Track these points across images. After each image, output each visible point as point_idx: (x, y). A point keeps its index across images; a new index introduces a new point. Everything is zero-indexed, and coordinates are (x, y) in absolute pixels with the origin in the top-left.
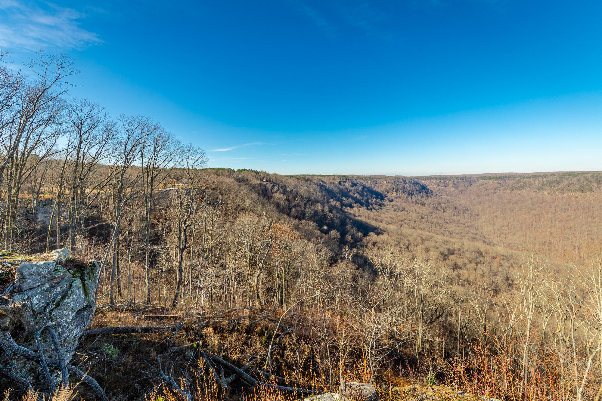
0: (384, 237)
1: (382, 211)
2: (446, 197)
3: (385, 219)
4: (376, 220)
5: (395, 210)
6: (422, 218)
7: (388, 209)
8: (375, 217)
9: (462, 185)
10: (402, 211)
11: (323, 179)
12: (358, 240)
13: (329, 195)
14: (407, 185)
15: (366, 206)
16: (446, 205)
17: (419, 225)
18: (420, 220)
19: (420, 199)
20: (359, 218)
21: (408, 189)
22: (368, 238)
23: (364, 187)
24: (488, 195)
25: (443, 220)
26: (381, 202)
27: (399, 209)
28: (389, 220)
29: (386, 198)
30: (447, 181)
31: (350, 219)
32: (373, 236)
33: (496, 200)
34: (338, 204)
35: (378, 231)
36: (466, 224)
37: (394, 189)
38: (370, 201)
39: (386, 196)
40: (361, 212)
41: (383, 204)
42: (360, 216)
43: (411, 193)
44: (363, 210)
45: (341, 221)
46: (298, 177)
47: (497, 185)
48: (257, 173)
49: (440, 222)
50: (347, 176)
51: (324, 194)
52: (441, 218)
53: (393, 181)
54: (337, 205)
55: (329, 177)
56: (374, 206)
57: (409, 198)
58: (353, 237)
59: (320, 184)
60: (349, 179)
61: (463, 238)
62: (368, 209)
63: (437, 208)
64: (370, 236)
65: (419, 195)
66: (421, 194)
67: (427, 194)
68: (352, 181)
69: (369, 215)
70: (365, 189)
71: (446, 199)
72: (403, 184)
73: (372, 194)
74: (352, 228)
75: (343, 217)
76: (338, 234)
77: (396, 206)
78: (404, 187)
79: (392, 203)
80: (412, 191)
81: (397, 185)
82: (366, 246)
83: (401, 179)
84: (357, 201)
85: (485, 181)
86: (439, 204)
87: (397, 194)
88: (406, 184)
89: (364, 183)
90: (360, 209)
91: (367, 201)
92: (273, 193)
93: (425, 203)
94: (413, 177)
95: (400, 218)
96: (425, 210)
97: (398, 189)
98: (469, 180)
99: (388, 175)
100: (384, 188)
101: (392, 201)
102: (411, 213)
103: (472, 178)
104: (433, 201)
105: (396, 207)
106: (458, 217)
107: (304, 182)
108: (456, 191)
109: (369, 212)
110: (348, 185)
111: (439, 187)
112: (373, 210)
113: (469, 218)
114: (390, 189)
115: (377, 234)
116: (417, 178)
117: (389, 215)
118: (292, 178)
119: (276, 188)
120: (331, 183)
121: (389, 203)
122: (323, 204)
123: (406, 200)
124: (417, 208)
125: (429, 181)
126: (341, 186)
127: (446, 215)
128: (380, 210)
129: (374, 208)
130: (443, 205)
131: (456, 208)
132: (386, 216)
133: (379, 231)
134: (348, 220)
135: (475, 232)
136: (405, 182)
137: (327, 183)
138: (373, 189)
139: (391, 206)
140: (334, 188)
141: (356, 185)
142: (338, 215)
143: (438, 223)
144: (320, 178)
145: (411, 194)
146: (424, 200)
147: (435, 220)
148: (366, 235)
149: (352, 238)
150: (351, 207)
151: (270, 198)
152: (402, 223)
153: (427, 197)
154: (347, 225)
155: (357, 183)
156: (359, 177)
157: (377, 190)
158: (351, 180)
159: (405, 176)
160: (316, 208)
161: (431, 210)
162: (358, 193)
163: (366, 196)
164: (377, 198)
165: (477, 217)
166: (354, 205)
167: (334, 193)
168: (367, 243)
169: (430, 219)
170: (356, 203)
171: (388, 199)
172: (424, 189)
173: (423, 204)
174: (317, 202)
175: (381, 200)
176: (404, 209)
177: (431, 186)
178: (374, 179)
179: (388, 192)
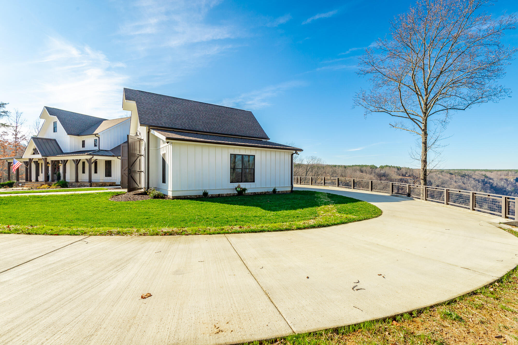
11: (488, 174)
46: (451, 172)
48: (399, 169)
55: (499, 173)
59: (483, 181)
107: (459, 177)
118: (443, 173)
120: (502, 179)
137: (495, 179)
140: (505, 185)
144: (484, 173)
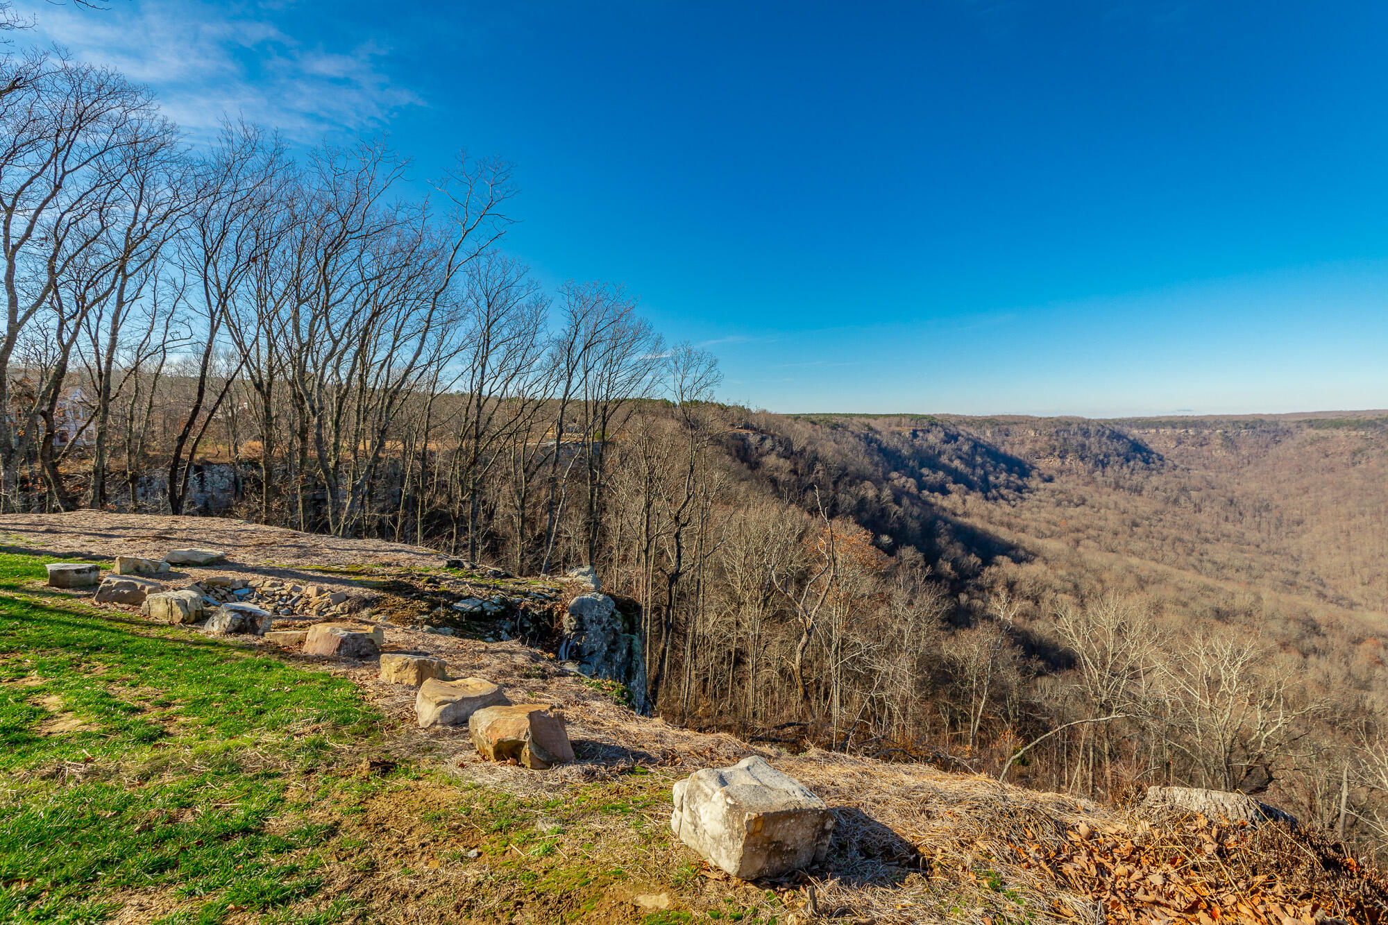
0: (1035, 569)
1: (1025, 504)
2: (1203, 472)
3: (1033, 524)
4: (1009, 526)
5: (1059, 504)
6: (1135, 524)
7: (1040, 501)
8: (1006, 519)
9: (1252, 441)
10: (1077, 506)
12: (967, 573)
13: (889, 462)
14: (1092, 440)
15: (981, 490)
16: (1203, 494)
17: (1127, 543)
18: (1129, 532)
19: (1127, 476)
20: (966, 520)
21: (1095, 450)
22: (994, 569)
23: (976, 445)
24: (1332, 470)
25: (1195, 533)
26: (1020, 482)
27: (1070, 502)
28: (1043, 527)
29: (1034, 473)
30: (1206, 432)
31: (946, 522)
32: (1006, 567)
33: (1358, 483)
34: (911, 484)
35: (1020, 556)
36: (1264, 547)
37: (1054, 450)
38: (991, 478)
39: (1034, 468)
40: (968, 505)
41: (1026, 487)
42: (966, 514)
43: (1102, 461)
44: (974, 501)
45: (921, 525)
47: (1361, 444)
49: (1186, 537)
50: (933, 418)
51: (876, 458)
52: (1188, 526)
53: (1053, 430)
54: (908, 485)
56: (1004, 491)
57: (1098, 474)
58: (955, 564)
60: (937, 425)
61: (1257, 581)
62: (987, 499)
63: (1176, 501)
64: (997, 565)
65: (1125, 468)
66: (1132, 463)
67: (1148, 463)
68: (944, 430)
69: (990, 512)
70: (979, 449)
71: (1203, 477)
72: (1080, 438)
73: (998, 463)
74: (951, 542)
75: (928, 515)
76: (920, 555)
77: (1061, 492)
78: (1083, 446)
79: (1048, 485)
80: (1105, 456)
81: (1065, 439)
82: (991, 589)
83: (1075, 426)
84: (958, 478)
85: (1322, 433)
86: (1184, 490)
87: (1063, 463)
88: (1088, 437)
89: (975, 433)
90: (967, 497)
91: (985, 479)
92: (761, 455)
93: (1142, 488)
94: (1107, 421)
95: (1072, 523)
96: (1143, 505)
97: (1066, 452)
98: (1273, 428)
99: (1039, 416)
100: (1028, 446)
101: (1050, 479)
102: (1102, 511)
103: (1281, 425)
104: (1166, 483)
105: (1061, 496)
106: (1238, 526)
108: (1232, 457)
109: (990, 505)
110: (934, 438)
111: (1182, 447)
112: (1001, 501)
113: (1273, 530)
114: (1043, 449)
115: (1018, 560)
116: (1117, 422)
117: (1044, 514)
119: (768, 444)
121: (1042, 486)
122: (878, 484)
123: (1087, 479)
124: (1119, 498)
125: (1154, 431)
126: (917, 442)
127: (1205, 520)
128: (1019, 501)
129: (1002, 497)
130: (1193, 493)
131: (1232, 501)
132: (1034, 517)
133: (1022, 553)
134: (940, 523)
135: (1293, 567)
136: (1086, 433)
138: (998, 449)
139: (1048, 493)
141: (956, 440)
142: (916, 511)
143: (1180, 540)
145: (1103, 464)
146: (1140, 479)
147: (1173, 531)
148: (987, 561)
149: (952, 569)
150: (945, 492)
151: (755, 465)
152: (1081, 535)
153: (1147, 472)
154: (939, 536)
155: (959, 435)
156: (963, 420)
157: (1009, 452)
158: (942, 426)
159: (1087, 417)
160: (862, 493)
161: (1160, 506)
162: (960, 458)
163: (983, 466)
164: (1010, 471)
165: (1295, 528)
166: (951, 486)
167: (900, 456)
168: (993, 582)
169: (1158, 528)
170: (955, 482)
171: (1040, 475)
172: (1138, 451)
173: (1136, 490)
174: (860, 477)
175: (1020, 477)
176: (1083, 502)
177: (1158, 442)
178: (1003, 425)
179: (1039, 458)
